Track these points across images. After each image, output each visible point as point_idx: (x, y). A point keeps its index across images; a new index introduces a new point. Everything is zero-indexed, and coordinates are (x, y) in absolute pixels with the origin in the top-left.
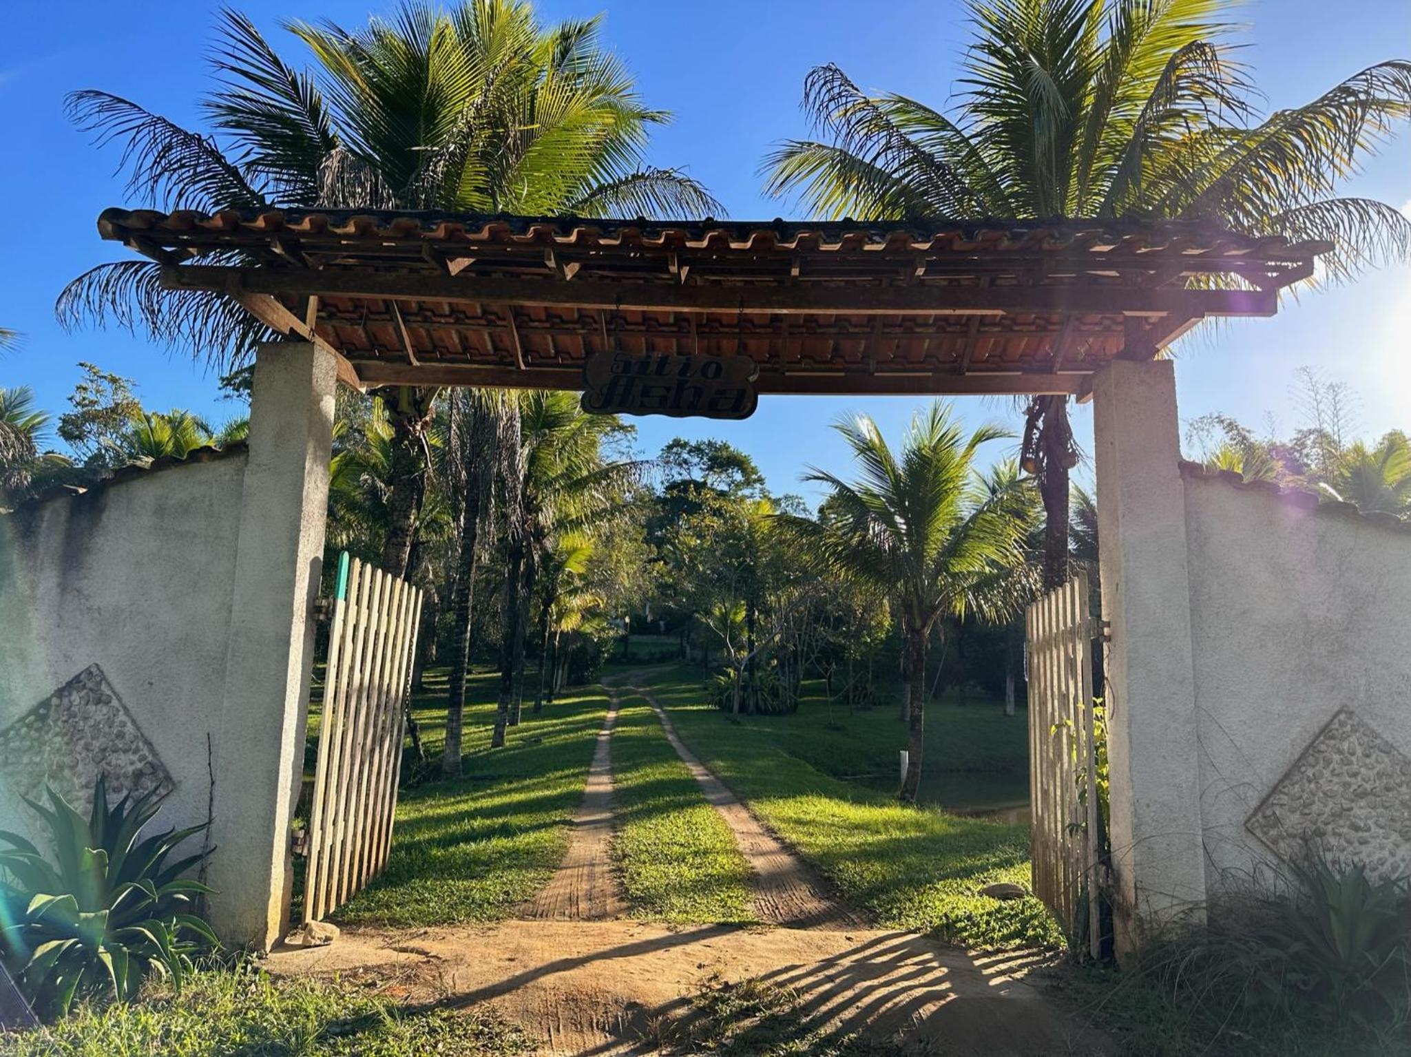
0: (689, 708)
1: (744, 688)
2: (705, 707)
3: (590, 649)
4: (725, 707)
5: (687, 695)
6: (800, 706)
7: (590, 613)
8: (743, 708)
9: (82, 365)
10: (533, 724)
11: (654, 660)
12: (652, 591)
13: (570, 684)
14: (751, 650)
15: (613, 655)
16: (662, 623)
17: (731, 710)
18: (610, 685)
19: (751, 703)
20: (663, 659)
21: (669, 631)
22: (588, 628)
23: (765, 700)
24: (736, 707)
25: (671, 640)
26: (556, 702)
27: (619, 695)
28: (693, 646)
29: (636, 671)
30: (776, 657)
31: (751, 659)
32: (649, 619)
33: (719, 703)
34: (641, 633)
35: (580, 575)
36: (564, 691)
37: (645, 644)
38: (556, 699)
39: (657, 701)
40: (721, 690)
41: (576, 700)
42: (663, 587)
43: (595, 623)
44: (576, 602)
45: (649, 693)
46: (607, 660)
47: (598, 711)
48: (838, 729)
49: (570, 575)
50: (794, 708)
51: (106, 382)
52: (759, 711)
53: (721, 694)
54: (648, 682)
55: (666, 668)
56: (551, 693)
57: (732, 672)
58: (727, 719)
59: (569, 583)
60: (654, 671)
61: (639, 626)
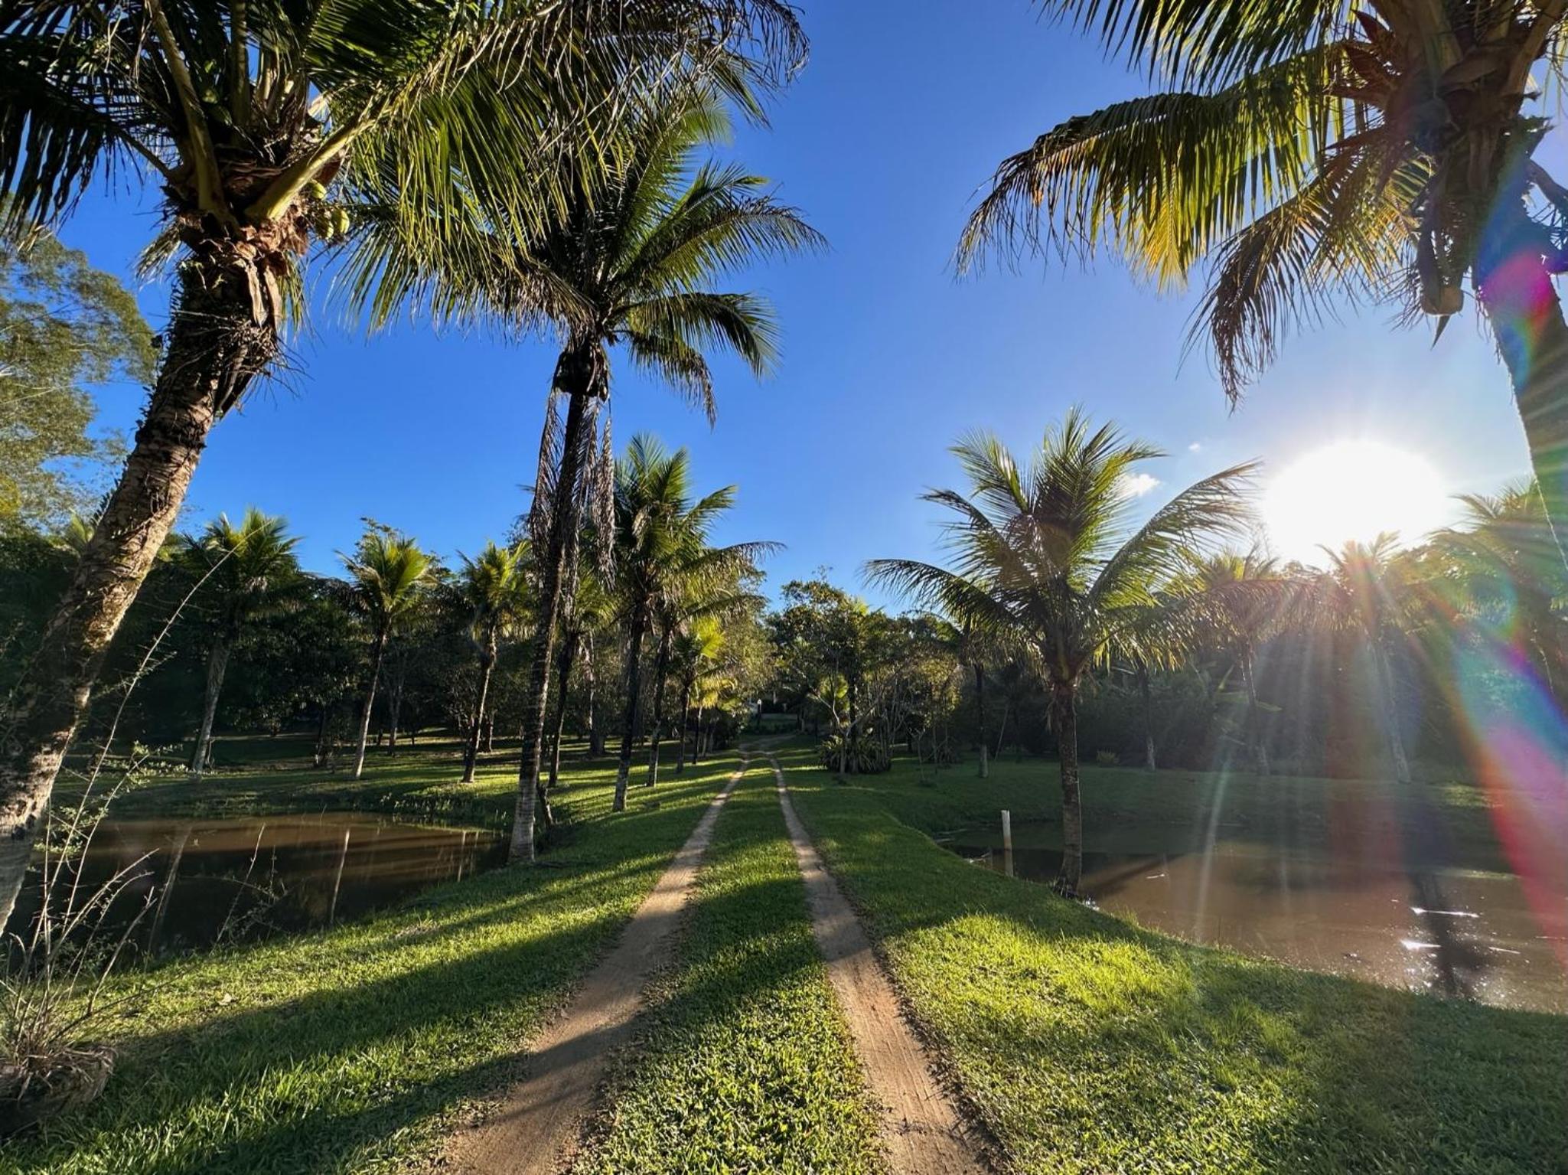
0: (804, 768)
1: (848, 752)
2: (816, 768)
3: (730, 724)
4: (833, 767)
5: (801, 757)
6: (893, 767)
7: (726, 694)
8: (848, 768)
9: (364, 519)
10: (667, 785)
11: (778, 731)
12: (774, 677)
13: (715, 749)
14: (853, 720)
15: (749, 727)
16: (785, 705)
17: (838, 770)
18: (746, 749)
19: (854, 764)
20: (784, 731)
21: (789, 711)
22: (727, 707)
23: (865, 762)
24: (842, 768)
25: (790, 717)
26: (699, 764)
27: (750, 757)
28: (807, 721)
29: (766, 740)
30: (872, 726)
31: (854, 728)
32: (775, 701)
33: (828, 764)
34: (770, 712)
35: (713, 660)
36: (708, 755)
37: (772, 719)
38: (700, 761)
39: (778, 762)
40: (829, 754)
41: (716, 762)
42: (782, 674)
43: (732, 702)
44: (710, 683)
45: (774, 756)
46: (742, 731)
47: (726, 772)
48: (928, 786)
49: (705, 659)
50: (887, 768)
51: (380, 531)
52: (861, 771)
53: (829, 756)
54: (771, 748)
55: (787, 737)
56: (695, 757)
57: (836, 738)
58: (835, 779)
59: (705, 667)
60: (776, 739)
61: (768, 707)
